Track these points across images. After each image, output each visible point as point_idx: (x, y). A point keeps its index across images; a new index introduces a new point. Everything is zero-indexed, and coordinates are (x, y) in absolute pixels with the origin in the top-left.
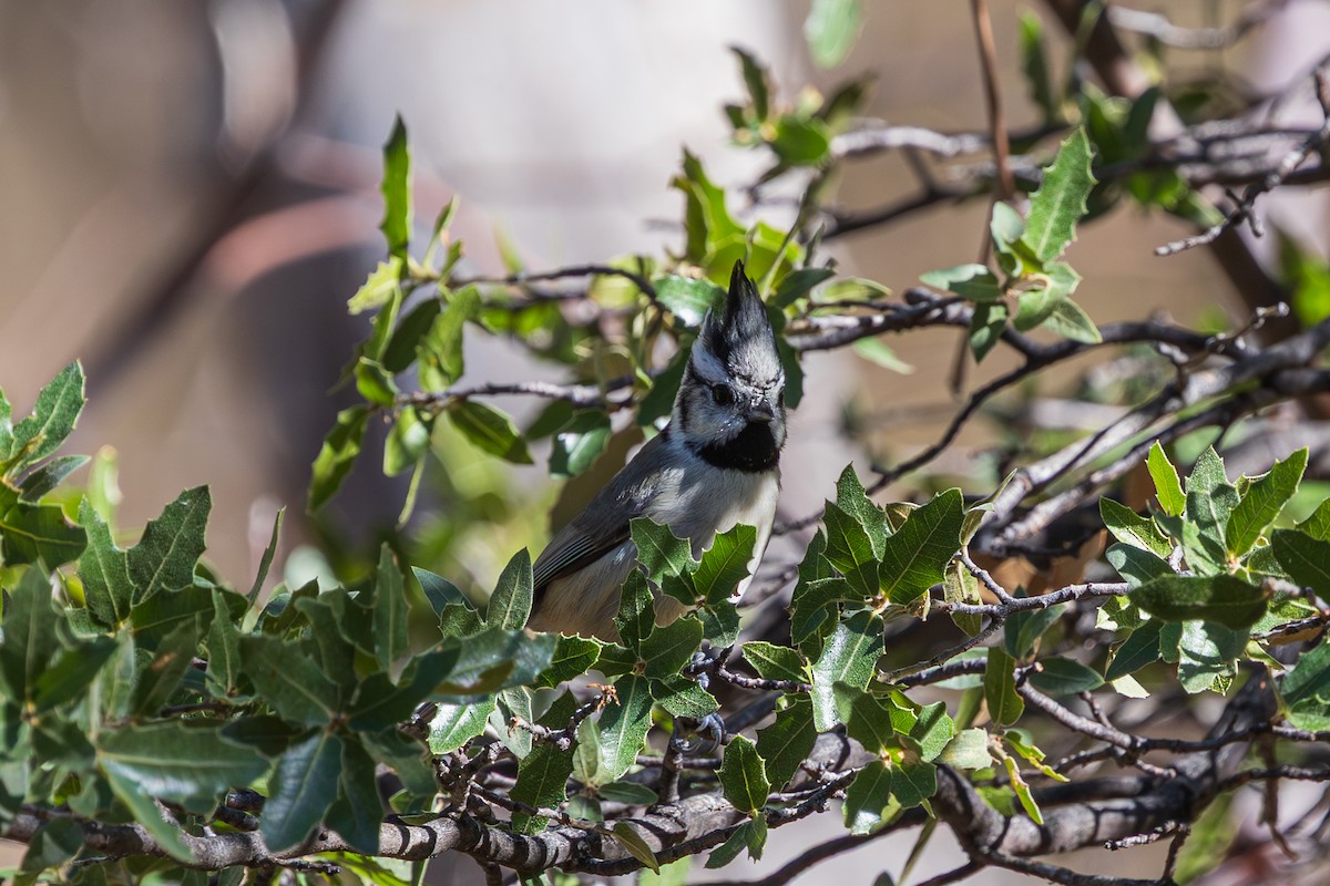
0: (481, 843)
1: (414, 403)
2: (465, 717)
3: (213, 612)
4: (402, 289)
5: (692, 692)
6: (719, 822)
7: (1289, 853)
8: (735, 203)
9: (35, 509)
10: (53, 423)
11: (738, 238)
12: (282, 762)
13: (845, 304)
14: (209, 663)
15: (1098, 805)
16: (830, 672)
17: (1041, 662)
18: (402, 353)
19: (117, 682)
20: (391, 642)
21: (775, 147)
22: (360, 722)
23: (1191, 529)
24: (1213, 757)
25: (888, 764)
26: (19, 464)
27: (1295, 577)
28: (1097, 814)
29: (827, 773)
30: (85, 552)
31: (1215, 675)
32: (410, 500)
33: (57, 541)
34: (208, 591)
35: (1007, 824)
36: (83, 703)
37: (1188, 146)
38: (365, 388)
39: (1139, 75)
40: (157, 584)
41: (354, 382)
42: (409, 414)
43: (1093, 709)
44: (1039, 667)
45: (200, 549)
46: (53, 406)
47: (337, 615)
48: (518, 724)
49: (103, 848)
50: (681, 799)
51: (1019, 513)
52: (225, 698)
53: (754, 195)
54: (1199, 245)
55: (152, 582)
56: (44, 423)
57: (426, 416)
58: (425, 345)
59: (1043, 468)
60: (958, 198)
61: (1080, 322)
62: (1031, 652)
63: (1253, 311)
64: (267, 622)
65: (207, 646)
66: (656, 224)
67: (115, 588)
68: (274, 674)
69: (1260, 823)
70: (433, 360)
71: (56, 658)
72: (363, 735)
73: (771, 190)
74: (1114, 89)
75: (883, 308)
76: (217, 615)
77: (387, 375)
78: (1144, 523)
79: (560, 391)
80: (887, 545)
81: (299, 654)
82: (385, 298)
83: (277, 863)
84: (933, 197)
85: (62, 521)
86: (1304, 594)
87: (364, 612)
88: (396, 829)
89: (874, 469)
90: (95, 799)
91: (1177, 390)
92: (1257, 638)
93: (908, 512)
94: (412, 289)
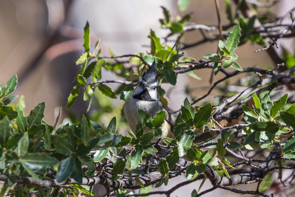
0: (105, 182)
1: (90, 84)
2: (102, 154)
3: (46, 130)
4: (88, 60)
5: (152, 148)
6: (158, 178)
7: (285, 186)
8: (162, 41)
9: (6, 107)
10: (10, 88)
11: (163, 49)
12: (61, 163)
13: (186, 63)
14: (45, 142)
15: (242, 174)
16: (182, 144)
17: (229, 142)
18: (88, 73)
19: (24, 145)
20: (85, 136)
21: (171, 29)
22: (78, 154)
23: (262, 112)
24: (267, 164)
25: (195, 164)
26: (3, 97)
27: (285, 122)
28: (242, 176)
29: (182, 167)
30: (17, 117)
31: (268, 144)
32: (89, 106)
33: (11, 114)
34: (44, 126)
35: (222, 179)
36: (16, 148)
37: (262, 29)
38: (80, 81)
39: (252, 13)
40: (33, 124)
41: (77, 80)
42: (89, 87)
43: (241, 153)
44: (229, 144)
45: (43, 116)
46: (10, 85)
47: (73, 130)
48: (113, 155)
49: (21, 183)
50: (149, 173)
51: (225, 110)
52: (48, 149)
53: (166, 39)
54: (264, 50)
55: (32, 124)
56: (8, 88)
57: (93, 87)
58: (93, 72)
59: (230, 100)
60: (211, 40)
61: (238, 66)
62: (227, 140)
63: (276, 65)
64: (58, 132)
65: (44, 138)
66: (144, 46)
67: (24, 124)
68: (59, 144)
69: (278, 179)
70: (95, 75)
71: (10, 138)
72: (79, 157)
73: (169, 39)
74: (246, 16)
75: (194, 64)
76: (47, 131)
77: (85, 78)
78: (252, 111)
79: (123, 82)
80: (195, 115)
81: (64, 139)
82: (84, 61)
83: (60, 186)
84: (206, 40)
85: (12, 110)
86: (287, 126)
87: (79, 130)
88: (86, 179)
89: (192, 100)
90: (19, 171)
91: (260, 83)
92: (277, 136)
93: (200, 108)
94: (90, 59)
